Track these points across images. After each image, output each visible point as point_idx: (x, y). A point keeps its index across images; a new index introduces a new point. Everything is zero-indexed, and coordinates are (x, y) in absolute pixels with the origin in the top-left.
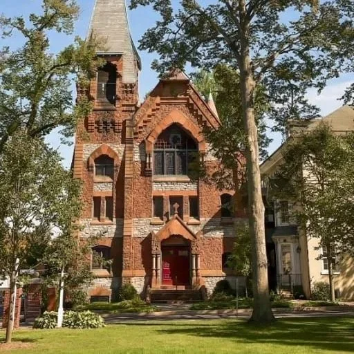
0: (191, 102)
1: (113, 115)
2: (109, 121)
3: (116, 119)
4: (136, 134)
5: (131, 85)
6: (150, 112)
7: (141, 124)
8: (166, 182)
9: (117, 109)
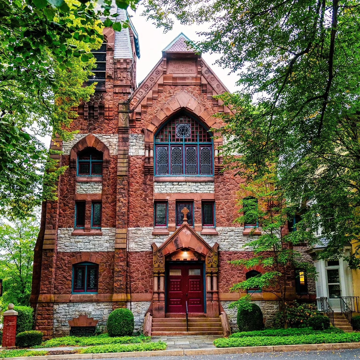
0: (204, 82)
1: (101, 97)
2: (96, 106)
3: (106, 102)
4: (131, 121)
5: (125, 60)
6: (150, 94)
7: (138, 110)
8: (172, 182)
9: (108, 90)
